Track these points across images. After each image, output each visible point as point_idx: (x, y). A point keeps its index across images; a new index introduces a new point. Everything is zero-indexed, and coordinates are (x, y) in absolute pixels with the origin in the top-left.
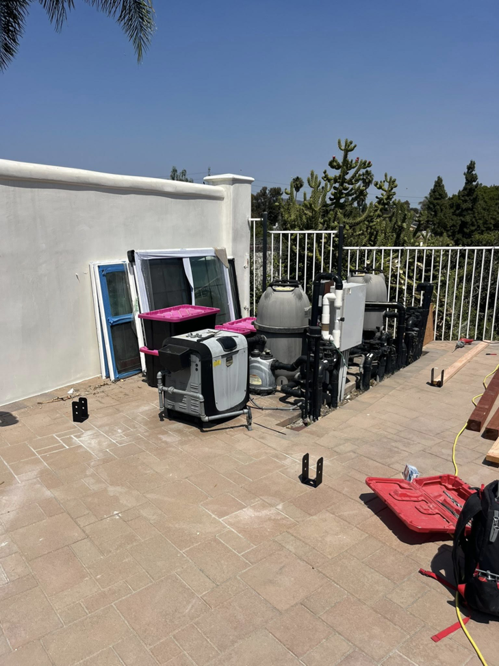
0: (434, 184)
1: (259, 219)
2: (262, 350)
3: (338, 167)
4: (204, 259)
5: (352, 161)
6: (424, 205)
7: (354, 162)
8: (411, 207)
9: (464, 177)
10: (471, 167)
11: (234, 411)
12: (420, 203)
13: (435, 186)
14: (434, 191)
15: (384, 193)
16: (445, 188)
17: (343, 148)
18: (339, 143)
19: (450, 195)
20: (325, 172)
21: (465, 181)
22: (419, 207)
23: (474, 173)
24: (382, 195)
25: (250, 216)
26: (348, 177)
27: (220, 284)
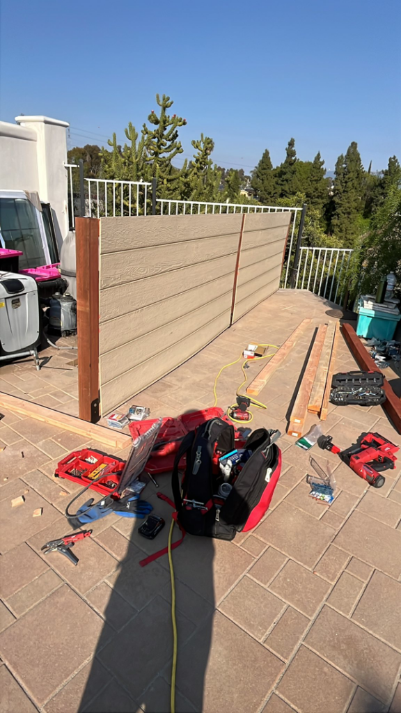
0: (262, 155)
1: (75, 166)
2: (62, 293)
3: (157, 122)
4: (13, 202)
5: (169, 117)
6: (254, 173)
7: (170, 118)
8: (245, 174)
9: (286, 152)
10: (291, 144)
11: (25, 351)
12: (251, 172)
13: (263, 157)
14: (262, 162)
15: (201, 153)
16: (271, 160)
17: (161, 103)
18: (158, 97)
19: (274, 167)
20: (144, 126)
21: (286, 155)
22: (250, 175)
23: (293, 149)
24: (198, 154)
25: (66, 162)
26: (165, 133)
27: (33, 227)
